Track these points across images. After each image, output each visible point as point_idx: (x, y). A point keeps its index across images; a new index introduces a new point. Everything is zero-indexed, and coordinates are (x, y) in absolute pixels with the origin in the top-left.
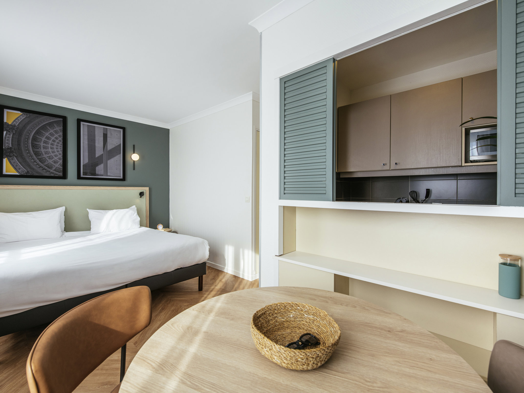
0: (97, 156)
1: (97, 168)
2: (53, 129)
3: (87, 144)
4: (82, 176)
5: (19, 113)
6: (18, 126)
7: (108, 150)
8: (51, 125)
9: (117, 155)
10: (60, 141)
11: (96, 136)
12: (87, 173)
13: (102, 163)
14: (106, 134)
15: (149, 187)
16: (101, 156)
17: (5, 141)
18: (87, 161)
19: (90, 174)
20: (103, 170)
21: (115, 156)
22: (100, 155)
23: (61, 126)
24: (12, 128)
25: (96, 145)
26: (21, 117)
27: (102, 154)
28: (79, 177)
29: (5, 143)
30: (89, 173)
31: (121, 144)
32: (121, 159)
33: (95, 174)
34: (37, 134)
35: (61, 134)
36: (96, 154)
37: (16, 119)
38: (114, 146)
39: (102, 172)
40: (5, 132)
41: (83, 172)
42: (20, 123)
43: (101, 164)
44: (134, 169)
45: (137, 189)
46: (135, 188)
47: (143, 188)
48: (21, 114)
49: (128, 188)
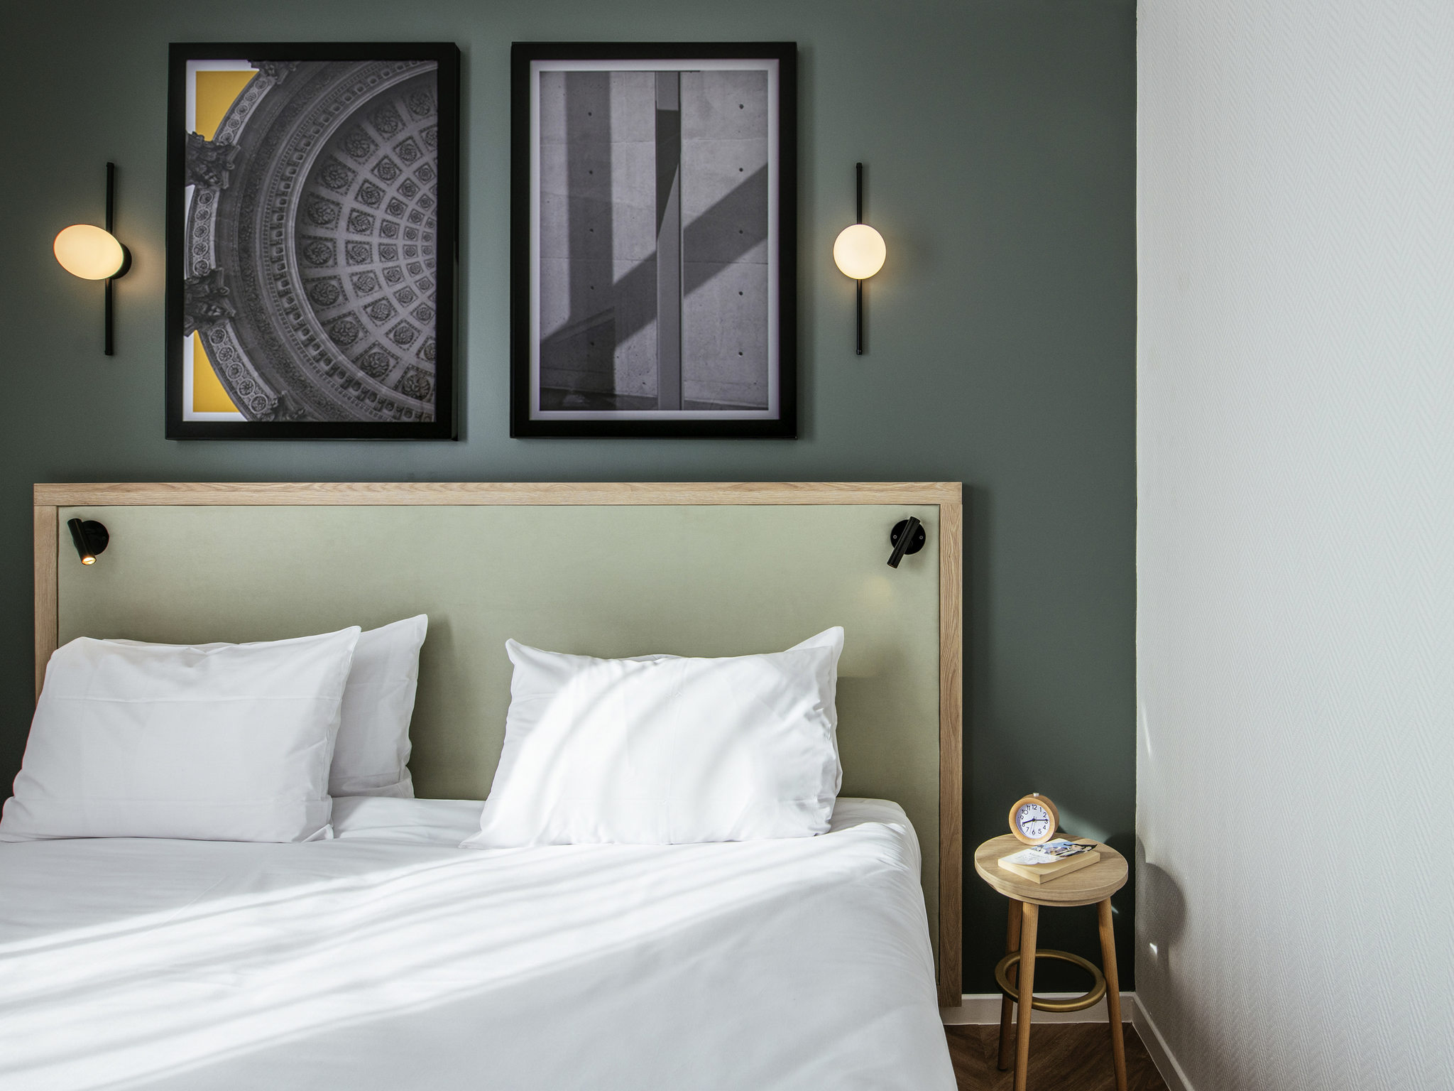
0: (620, 269)
1: (622, 356)
2: (394, 131)
3: (565, 201)
4: (537, 413)
5: (246, 69)
6: (239, 147)
7: (685, 223)
8: (380, 110)
9: (745, 248)
10: (424, 202)
11: (615, 136)
12: (565, 393)
13: (653, 316)
14: (677, 115)
15: (959, 485)
16: (647, 269)
17: (191, 237)
18: (562, 313)
19: (580, 400)
20: (654, 369)
21: (729, 261)
22: (636, 263)
23: (428, 110)
24: (218, 159)
25: (616, 199)
26: (255, 90)
27: (652, 258)
28: (522, 426)
29: (190, 249)
30: (576, 392)
31: (766, 167)
32: (767, 281)
33: (606, 398)
34: (320, 180)
35: (429, 157)
36: (616, 262)
37: (232, 111)
38: (720, 193)
39: (650, 384)
40: (190, 190)
41: (543, 391)
42: (248, 128)
43: (639, 325)
44: (861, 348)
45: (878, 494)
46: (859, 490)
47: (924, 488)
48: (252, 77)
49: (812, 493)
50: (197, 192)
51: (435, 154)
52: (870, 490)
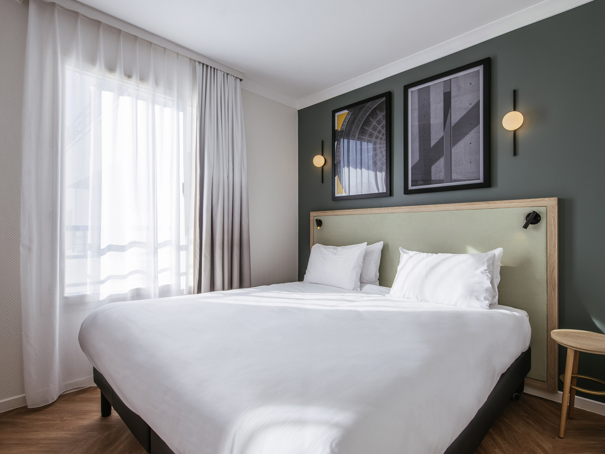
0: (433, 143)
1: (433, 168)
2: (376, 118)
3: (417, 126)
4: (410, 187)
5: (346, 111)
6: (345, 131)
7: (452, 125)
8: (373, 114)
9: (472, 129)
10: (383, 135)
11: (432, 104)
12: (418, 181)
13: (443, 155)
14: (450, 93)
15: (556, 198)
16: (441, 142)
17: (336, 154)
18: (417, 158)
19: (422, 183)
20: (443, 171)
21: (467, 134)
22: (438, 140)
23: (384, 110)
24: (341, 134)
25: (431, 122)
26: (348, 116)
27: (443, 138)
28: (407, 191)
29: (336, 157)
30: (421, 180)
31: (479, 101)
32: (479, 138)
33: (428, 181)
34: (361, 134)
35: (384, 123)
36: (432, 141)
37: (343, 122)
38: (464, 113)
39: (442, 176)
41: (412, 181)
42: (347, 126)
43: (438, 158)
44: (515, 153)
45: (520, 204)
46: (513, 202)
47: (540, 201)
48: (347, 113)
49: (495, 205)
50: (337, 143)
51: (385, 122)
52: (517, 202)
